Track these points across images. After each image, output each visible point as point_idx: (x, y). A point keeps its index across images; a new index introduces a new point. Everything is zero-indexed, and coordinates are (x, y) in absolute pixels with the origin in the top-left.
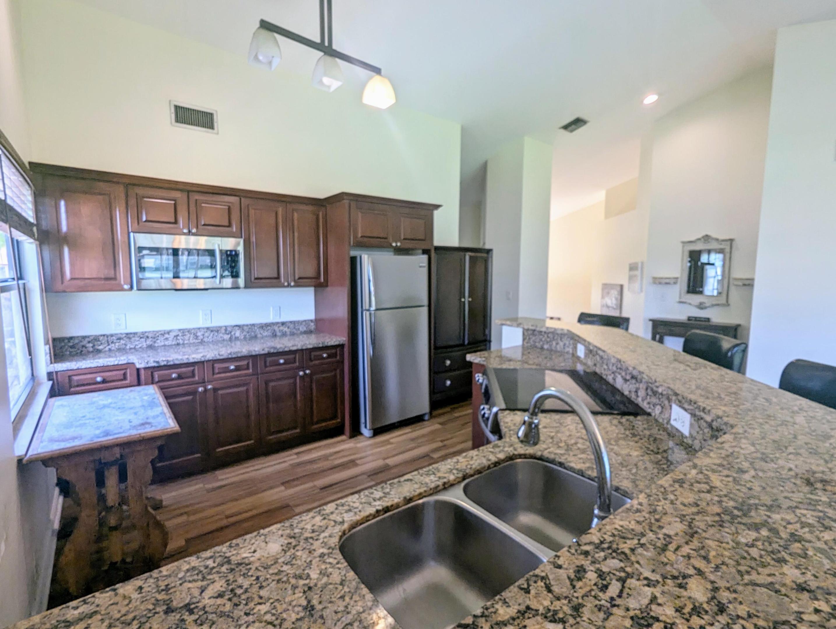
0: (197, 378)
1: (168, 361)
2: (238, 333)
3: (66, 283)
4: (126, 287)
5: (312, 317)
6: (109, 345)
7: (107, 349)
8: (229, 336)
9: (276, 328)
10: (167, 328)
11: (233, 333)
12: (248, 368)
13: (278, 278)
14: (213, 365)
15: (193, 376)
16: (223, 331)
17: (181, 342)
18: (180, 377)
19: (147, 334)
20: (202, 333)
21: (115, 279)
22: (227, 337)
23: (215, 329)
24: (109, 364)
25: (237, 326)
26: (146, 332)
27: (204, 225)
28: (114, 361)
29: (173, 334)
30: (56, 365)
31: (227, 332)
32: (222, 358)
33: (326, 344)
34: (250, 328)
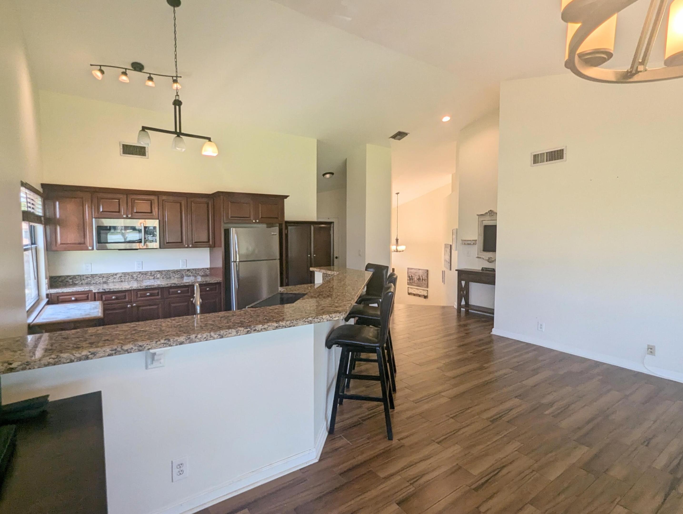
0: (127, 300)
1: (110, 289)
3: (57, 245)
4: (90, 248)
5: (208, 266)
6: (81, 281)
7: (80, 283)
8: (153, 277)
9: (184, 273)
10: (116, 272)
11: (155, 276)
12: (158, 295)
13: (182, 242)
14: (137, 292)
15: (125, 298)
16: (149, 274)
17: (123, 280)
18: (117, 299)
19: (103, 275)
20: (136, 275)
21: (84, 243)
22: (151, 277)
23: (144, 273)
24: (79, 290)
25: (158, 271)
26: (102, 274)
27: (136, 212)
28: (82, 289)
29: (118, 276)
30: (51, 290)
31: (152, 275)
32: (142, 288)
33: (208, 282)
34: (166, 273)
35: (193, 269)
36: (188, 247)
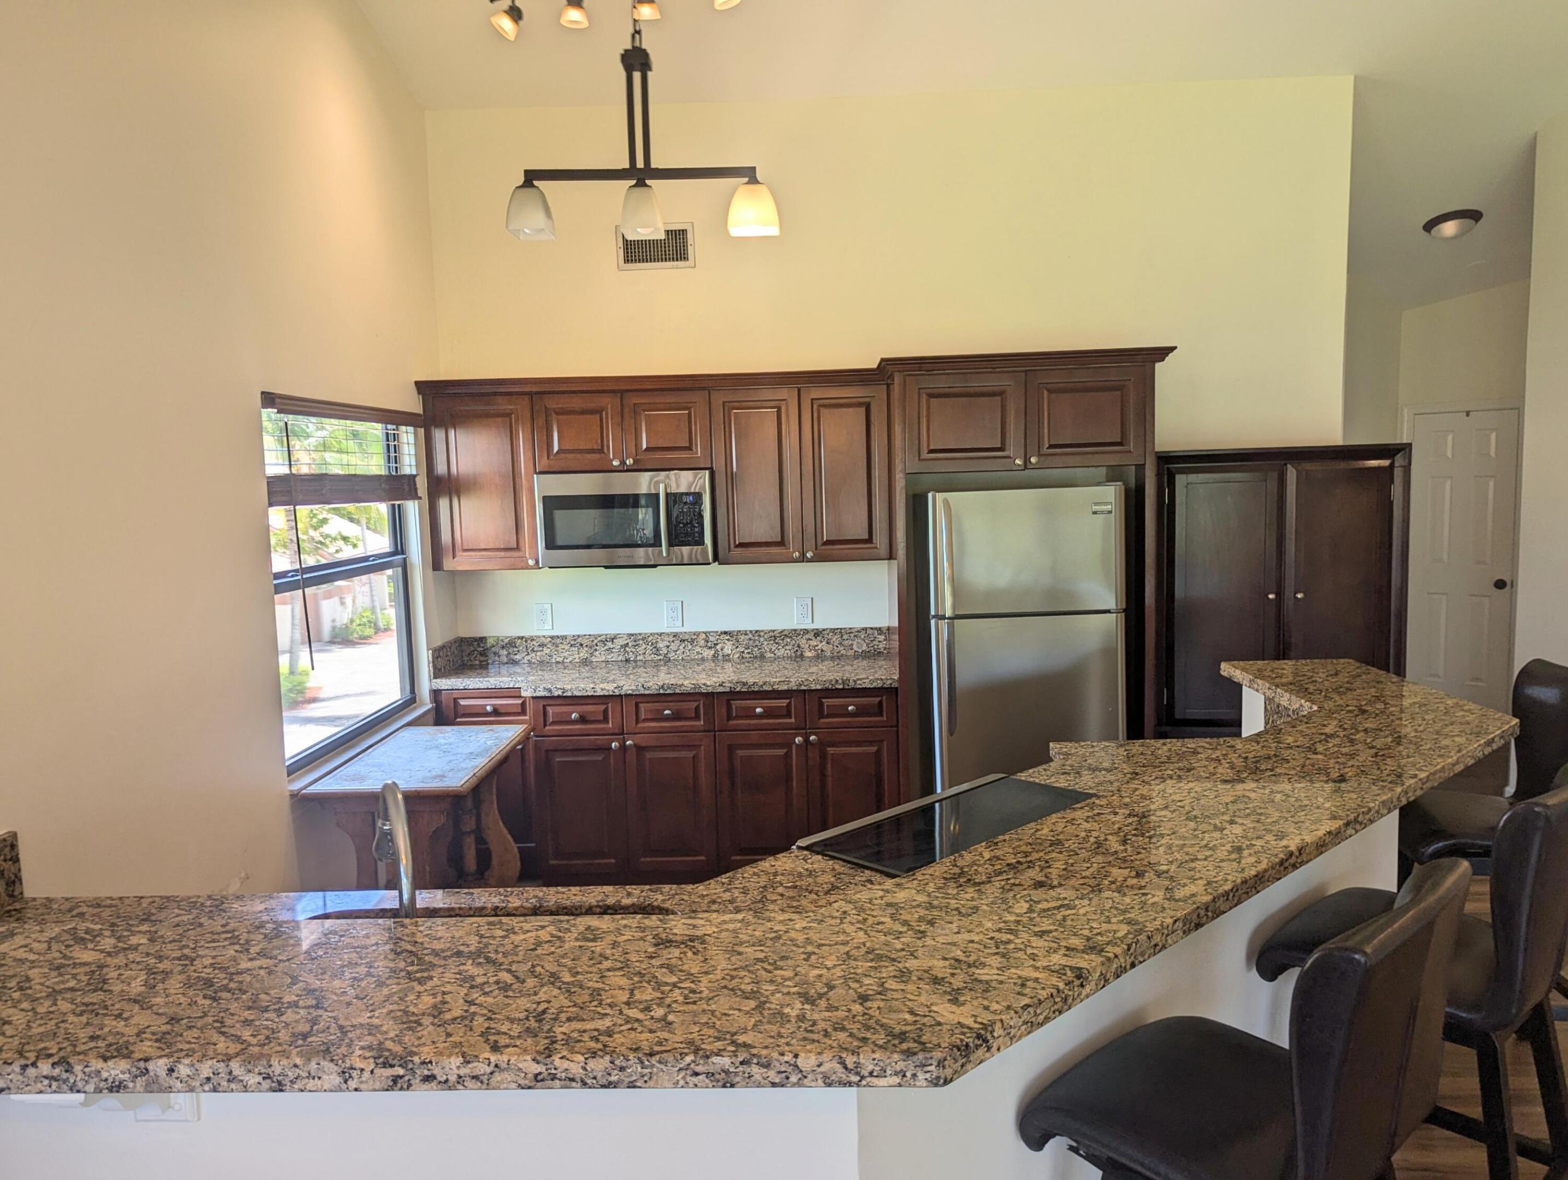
0: (610, 725)
1: (564, 690)
2: (728, 648)
3: (457, 555)
4: (531, 562)
5: (892, 621)
6: (528, 654)
7: (526, 660)
8: (712, 652)
10: (611, 631)
11: (718, 647)
12: (697, 717)
13: (783, 542)
14: (637, 705)
15: (606, 720)
16: (702, 643)
17: (631, 657)
18: (583, 720)
19: (579, 640)
20: (666, 643)
21: (520, 548)
22: (708, 653)
23: (687, 637)
25: (725, 633)
26: (579, 636)
27: (649, 449)
28: (509, 682)
29: (621, 642)
30: (438, 680)
31: (709, 644)
32: (647, 692)
33: (852, 684)
34: (750, 639)
35: (833, 631)
36: (803, 559)
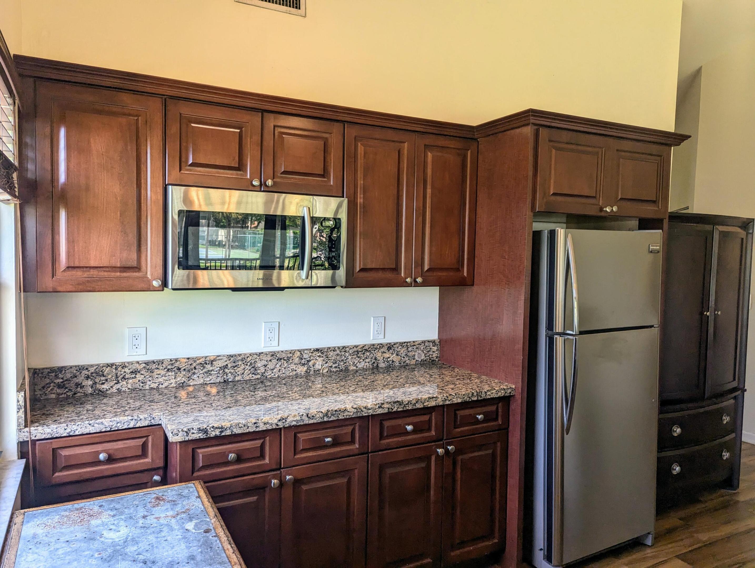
1: (222, 429)
2: (319, 364)
3: (59, 274)
4: (156, 284)
5: (434, 336)
6: (118, 382)
7: (114, 390)
8: (305, 369)
9: (379, 355)
11: (311, 363)
12: (352, 442)
13: (396, 269)
16: (297, 360)
17: (230, 377)
18: (240, 458)
19: (177, 364)
20: (264, 363)
21: (138, 268)
22: (302, 370)
23: (284, 355)
24: (120, 426)
25: (317, 350)
26: (176, 360)
27: (285, 172)
28: (130, 422)
30: (33, 427)
31: (303, 361)
32: (311, 421)
34: (338, 355)
35: (402, 344)
36: (412, 283)
